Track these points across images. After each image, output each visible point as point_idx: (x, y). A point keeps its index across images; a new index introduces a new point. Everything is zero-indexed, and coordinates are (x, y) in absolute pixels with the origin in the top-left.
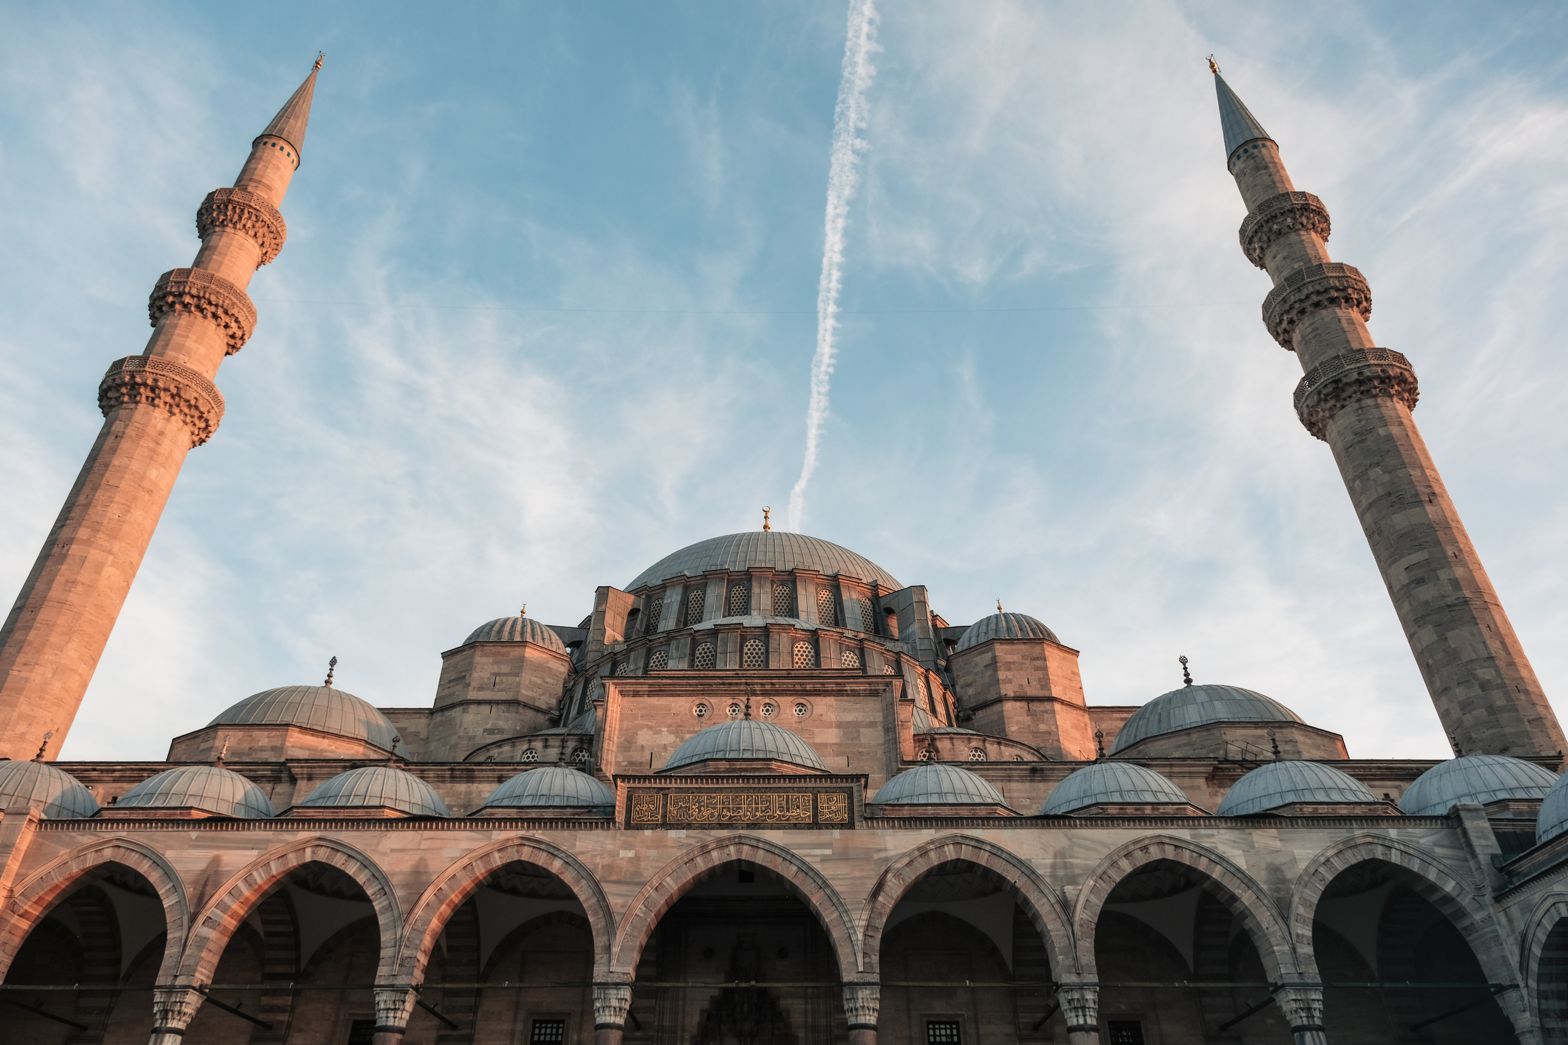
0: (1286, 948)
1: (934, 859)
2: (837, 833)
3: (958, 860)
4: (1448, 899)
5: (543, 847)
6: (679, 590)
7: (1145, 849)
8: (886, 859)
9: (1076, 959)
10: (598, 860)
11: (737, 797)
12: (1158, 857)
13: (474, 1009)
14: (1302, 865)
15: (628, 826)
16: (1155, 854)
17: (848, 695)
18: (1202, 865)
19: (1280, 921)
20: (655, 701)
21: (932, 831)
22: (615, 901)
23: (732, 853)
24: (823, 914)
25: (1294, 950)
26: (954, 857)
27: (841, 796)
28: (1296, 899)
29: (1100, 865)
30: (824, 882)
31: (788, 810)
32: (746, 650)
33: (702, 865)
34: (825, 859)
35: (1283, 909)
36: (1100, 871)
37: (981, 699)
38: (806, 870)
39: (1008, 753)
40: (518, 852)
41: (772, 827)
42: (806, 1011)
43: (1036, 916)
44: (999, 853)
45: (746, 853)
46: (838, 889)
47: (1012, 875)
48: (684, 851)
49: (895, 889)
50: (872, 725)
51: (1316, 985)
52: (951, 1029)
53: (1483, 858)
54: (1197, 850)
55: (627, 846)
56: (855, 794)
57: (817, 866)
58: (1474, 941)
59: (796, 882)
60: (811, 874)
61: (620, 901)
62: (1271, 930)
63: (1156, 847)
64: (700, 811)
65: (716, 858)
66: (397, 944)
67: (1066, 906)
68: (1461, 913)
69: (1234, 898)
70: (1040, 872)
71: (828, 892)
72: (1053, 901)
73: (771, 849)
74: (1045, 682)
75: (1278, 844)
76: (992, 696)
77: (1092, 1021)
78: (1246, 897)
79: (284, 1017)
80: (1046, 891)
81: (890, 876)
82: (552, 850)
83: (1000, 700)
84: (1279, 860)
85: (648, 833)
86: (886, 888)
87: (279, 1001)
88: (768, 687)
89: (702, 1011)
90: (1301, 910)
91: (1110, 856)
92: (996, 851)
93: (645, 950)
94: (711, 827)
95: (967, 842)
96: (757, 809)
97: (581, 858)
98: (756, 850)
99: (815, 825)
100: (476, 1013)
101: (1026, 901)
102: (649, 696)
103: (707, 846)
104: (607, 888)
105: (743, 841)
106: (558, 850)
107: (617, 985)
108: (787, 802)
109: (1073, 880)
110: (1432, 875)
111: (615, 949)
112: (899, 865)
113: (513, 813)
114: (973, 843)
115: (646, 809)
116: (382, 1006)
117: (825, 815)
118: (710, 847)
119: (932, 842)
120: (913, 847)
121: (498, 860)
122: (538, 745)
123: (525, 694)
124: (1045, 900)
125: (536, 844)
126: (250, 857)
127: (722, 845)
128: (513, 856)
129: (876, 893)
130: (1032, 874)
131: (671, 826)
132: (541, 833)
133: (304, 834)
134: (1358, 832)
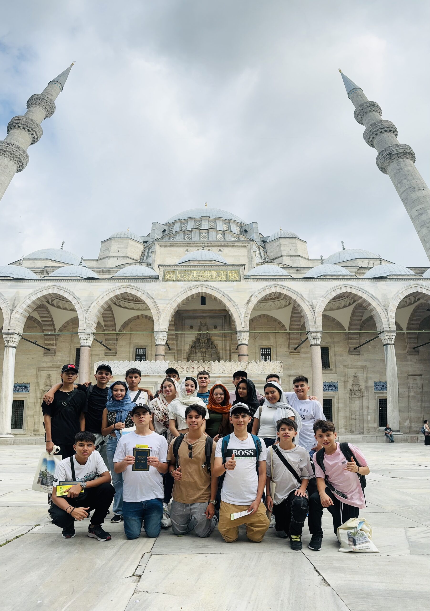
0: (386, 320)
1: (268, 292)
2: (235, 283)
3: (276, 292)
5: (134, 288)
6: (179, 224)
7: (340, 288)
8: (252, 292)
9: (315, 323)
10: (154, 292)
11: (201, 272)
12: (345, 291)
13: (116, 344)
14: (393, 294)
15: (164, 281)
16: (344, 290)
17: (236, 247)
18: (360, 294)
19: (385, 311)
21: (267, 282)
22: (160, 306)
23: (199, 290)
24: (231, 309)
25: (389, 321)
26: (275, 291)
27: (236, 271)
28: (391, 305)
29: (325, 294)
30: (231, 299)
31: (218, 276)
32: (201, 236)
33: (189, 294)
34: (231, 291)
35: (386, 307)
36: (325, 296)
37: (276, 256)
38: (224, 295)
40: (125, 290)
41: (213, 281)
42: (223, 344)
43: (302, 310)
44: (290, 290)
45: (204, 290)
46: (235, 301)
47: (294, 297)
48: (183, 289)
49: (254, 301)
51: (394, 331)
52: (268, 350)
54: (358, 289)
55: (163, 288)
56: (241, 271)
57: (228, 294)
59: (221, 299)
60: (226, 296)
61: (162, 305)
62: (381, 314)
63: (344, 288)
64: (188, 276)
65: (194, 292)
66: (85, 319)
67: (313, 307)
69: (370, 304)
70: (304, 296)
71: (232, 302)
72: (308, 305)
73: (213, 289)
74: (296, 251)
75: (385, 287)
76: (279, 256)
77: (319, 342)
78: (374, 304)
79: (54, 347)
80: (306, 302)
81: (253, 297)
82: (137, 289)
83: (282, 256)
84: (386, 292)
85: (170, 283)
86: (252, 301)
87: (51, 342)
88: (209, 244)
89: (190, 345)
90: (392, 308)
91: (329, 290)
92: (289, 289)
94: (192, 281)
95: (279, 286)
96: (208, 276)
97: (147, 292)
98: (207, 289)
99: (227, 280)
100: (116, 345)
101: (299, 305)
102: (170, 247)
103: (191, 287)
104: (157, 301)
105: (203, 286)
106: (140, 289)
107: (162, 332)
108: (218, 273)
109: (315, 299)
111: (161, 321)
112: (256, 294)
113: (123, 277)
114: (281, 287)
115: (169, 276)
116: (82, 339)
117: (230, 278)
118: (192, 288)
119: (267, 286)
120: (261, 288)
121: (118, 292)
123: (129, 254)
124: (306, 305)
125: (132, 287)
126: (31, 291)
127: (196, 287)
128: (123, 291)
129: (248, 303)
130: (301, 296)
131: (178, 281)
132: (133, 283)
133: (48, 284)
134: (413, 284)
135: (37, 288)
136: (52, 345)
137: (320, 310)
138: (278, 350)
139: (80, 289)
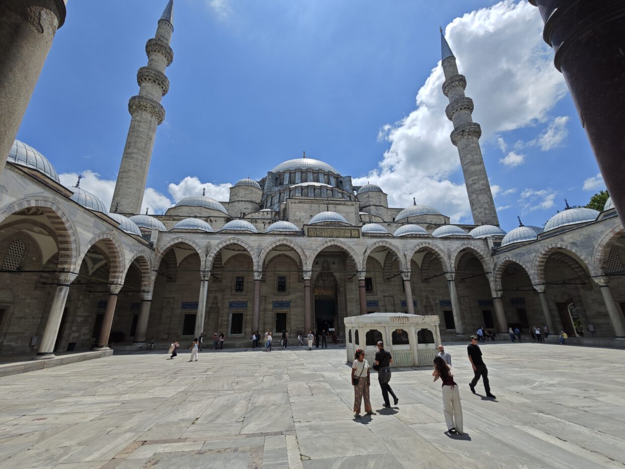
1: (377, 245)
2: (356, 239)
4: (481, 256)
6: (288, 174)
7: (422, 244)
8: (367, 245)
9: (407, 267)
10: (302, 244)
11: (333, 230)
14: (454, 248)
15: (308, 237)
16: (424, 245)
17: (347, 205)
18: (434, 248)
19: (449, 260)
20: (300, 205)
21: (376, 239)
22: (307, 253)
23: (333, 243)
24: (354, 257)
25: (451, 266)
26: (381, 245)
27: (357, 231)
28: (452, 255)
29: (412, 247)
30: (354, 250)
31: (344, 234)
32: (315, 192)
33: (326, 245)
34: (354, 245)
35: (449, 257)
36: (412, 249)
37: (365, 205)
38: (349, 247)
40: (283, 242)
41: (341, 237)
42: (339, 275)
43: (398, 257)
45: (336, 243)
47: (394, 249)
48: (322, 242)
49: (369, 252)
50: (352, 212)
51: (454, 272)
53: (490, 248)
54: (433, 245)
55: (309, 241)
57: (352, 246)
58: (484, 264)
59: (347, 249)
60: (351, 248)
61: (308, 253)
62: (446, 261)
64: (325, 233)
65: (329, 244)
67: (405, 256)
68: (483, 258)
69: (439, 255)
70: (400, 248)
71: (355, 252)
72: (403, 254)
73: (341, 242)
74: (380, 202)
75: (449, 244)
76: (368, 205)
77: (409, 279)
78: (442, 255)
80: (401, 252)
81: (368, 248)
84: (450, 247)
85: (313, 238)
86: (367, 251)
90: (453, 257)
91: (415, 245)
92: (391, 244)
94: (327, 237)
95: (384, 242)
96: (338, 233)
97: (299, 243)
98: (338, 242)
99: (351, 237)
101: (396, 254)
102: (298, 203)
104: (305, 250)
105: (335, 240)
106: (292, 241)
107: (309, 271)
108: (345, 232)
109: (407, 250)
110: (479, 251)
111: (308, 264)
112: (370, 246)
113: (279, 232)
114: (386, 242)
115: (312, 233)
116: (255, 275)
117: (353, 235)
118: (327, 242)
119: (377, 241)
120: (373, 242)
121: (278, 244)
123: (253, 199)
124: (401, 254)
125: (287, 240)
126: (218, 241)
127: (330, 241)
128: (281, 242)
129: (365, 253)
130: (398, 249)
131: (318, 237)
132: (288, 238)
133: (230, 237)
134: (466, 242)
135: (222, 240)
136: (220, 275)
137: (409, 258)
139: (253, 241)
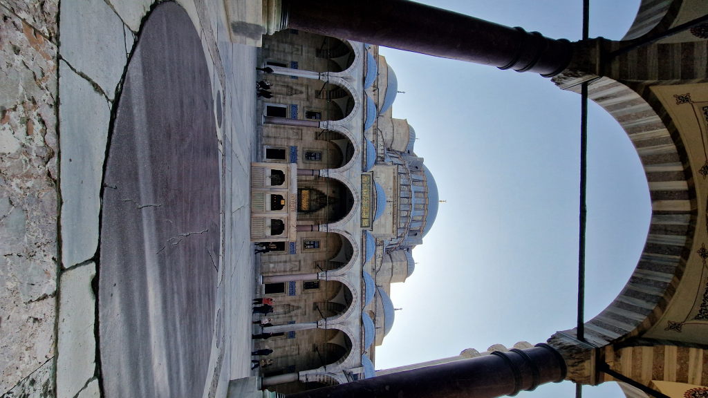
0: (334, 323)
1: (354, 246)
2: (360, 223)
4: (343, 360)
5: (358, 156)
6: (423, 179)
7: (355, 294)
8: (354, 235)
9: (332, 276)
10: (354, 169)
11: (368, 200)
14: (351, 329)
15: (362, 175)
16: (354, 296)
17: (393, 224)
19: (340, 322)
20: (392, 178)
21: (360, 245)
22: (345, 173)
23: (355, 199)
24: (343, 220)
26: (354, 250)
27: (368, 225)
28: (344, 327)
29: (352, 283)
30: (349, 221)
31: (365, 212)
32: (405, 198)
33: (353, 192)
34: (354, 221)
35: (342, 323)
36: (350, 283)
37: (392, 257)
38: (351, 217)
39: (378, 263)
41: (361, 209)
42: (322, 214)
43: (341, 268)
44: (355, 260)
45: (355, 203)
46: (348, 224)
47: (350, 263)
48: (356, 188)
49: (347, 236)
50: (385, 231)
51: (326, 328)
52: (317, 246)
53: (352, 370)
54: (355, 306)
56: (369, 228)
57: (352, 219)
58: (334, 364)
59: (349, 214)
61: (345, 175)
62: (338, 320)
63: (356, 296)
64: (365, 192)
65: (354, 196)
66: (337, 124)
67: (343, 275)
68: (341, 362)
69: (344, 313)
71: (347, 221)
72: (344, 272)
73: (356, 208)
74: (396, 273)
75: (356, 324)
76: (393, 260)
77: (320, 278)
78: (344, 315)
79: (322, 97)
80: (346, 271)
81: (350, 235)
83: (392, 261)
84: (352, 324)
85: (360, 180)
86: (347, 234)
87: (325, 96)
89: (322, 191)
90: (342, 327)
91: (354, 287)
93: (335, 179)
94: (361, 194)
95: (357, 253)
96: (365, 205)
97: (355, 165)
98: (356, 205)
99: (362, 219)
100: (322, 140)
101: (344, 266)
102: (393, 175)
103: (357, 194)
104: (348, 171)
105: (358, 202)
107: (328, 174)
108: (367, 212)
109: (349, 277)
110: (348, 358)
111: (335, 173)
112: (352, 237)
113: (365, 147)
114: (357, 255)
115: (365, 179)
116: (324, 122)
117: (364, 221)
119: (357, 245)
120: (356, 241)
121: (355, 145)
122: (382, 148)
123: (395, 142)
126: (356, 88)
127: (357, 197)
128: (356, 148)
130: (350, 268)
131: (362, 185)
132: (360, 154)
133: (361, 100)
134: (358, 343)
135: (358, 93)
137: (341, 279)
138: (318, 254)
139: (357, 122)
